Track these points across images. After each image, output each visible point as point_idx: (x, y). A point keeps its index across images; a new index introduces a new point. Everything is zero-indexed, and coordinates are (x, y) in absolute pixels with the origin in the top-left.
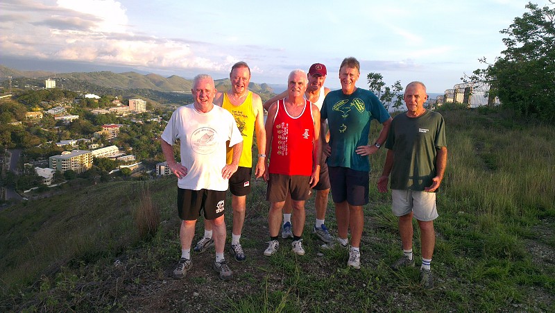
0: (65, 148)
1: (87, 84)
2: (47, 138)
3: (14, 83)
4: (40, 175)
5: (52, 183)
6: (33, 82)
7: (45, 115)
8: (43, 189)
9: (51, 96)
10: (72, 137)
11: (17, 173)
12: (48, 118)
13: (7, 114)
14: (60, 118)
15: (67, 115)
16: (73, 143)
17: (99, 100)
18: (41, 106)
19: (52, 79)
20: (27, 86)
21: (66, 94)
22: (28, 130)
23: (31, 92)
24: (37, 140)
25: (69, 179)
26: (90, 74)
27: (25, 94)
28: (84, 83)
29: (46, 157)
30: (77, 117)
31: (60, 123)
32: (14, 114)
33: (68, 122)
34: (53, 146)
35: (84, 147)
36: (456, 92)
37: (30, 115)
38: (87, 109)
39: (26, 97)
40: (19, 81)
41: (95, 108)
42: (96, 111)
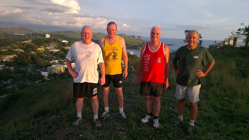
0: (53, 64)
1: (63, 36)
2: (46, 59)
3: (33, 36)
4: (43, 75)
5: (48, 78)
6: (40, 35)
7: (45, 49)
8: (44, 81)
9: (48, 41)
10: (56, 59)
11: (33, 74)
12: (46, 51)
13: (30, 49)
14: (51, 51)
15: (54, 49)
16: (57, 61)
17: (68, 43)
18: (44, 45)
19: (49, 34)
20: (38, 37)
21: (54, 40)
22: (38, 55)
23: (40, 39)
24: (42, 60)
25: (55, 77)
26: (64, 32)
27: (37, 40)
28: (62, 35)
29: (45, 67)
30: (59, 50)
31: (51, 53)
32: (33, 49)
33: (55, 52)
34: (48, 62)
35: (61, 63)
36: (229, 40)
37: (39, 49)
38: (63, 47)
39: (37, 41)
40: (35, 35)
41: (66, 46)
42: (66, 48)
